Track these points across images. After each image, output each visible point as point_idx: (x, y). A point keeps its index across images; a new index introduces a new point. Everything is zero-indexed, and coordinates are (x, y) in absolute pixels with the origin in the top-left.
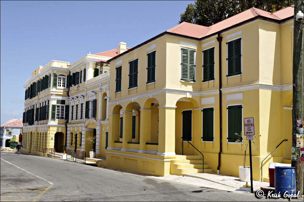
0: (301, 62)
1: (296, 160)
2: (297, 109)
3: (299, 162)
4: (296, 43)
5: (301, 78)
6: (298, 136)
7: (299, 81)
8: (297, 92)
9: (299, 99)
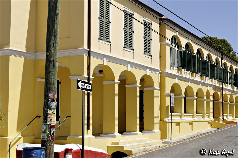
0: (55, 27)
1: (47, 139)
2: (49, 81)
3: (49, 141)
4: (51, 6)
5: (54, 45)
6: (50, 111)
7: (52, 50)
8: (50, 62)
9: (52, 70)
